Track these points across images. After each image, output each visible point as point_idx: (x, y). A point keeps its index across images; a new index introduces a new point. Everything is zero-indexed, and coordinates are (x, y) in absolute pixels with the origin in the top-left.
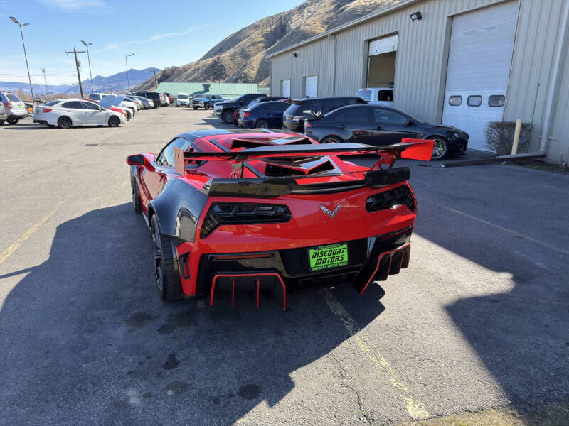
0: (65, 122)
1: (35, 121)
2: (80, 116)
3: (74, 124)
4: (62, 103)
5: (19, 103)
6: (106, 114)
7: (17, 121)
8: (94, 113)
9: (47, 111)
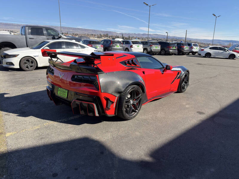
0: (208, 55)
1: (198, 54)
2: (216, 53)
3: (212, 56)
4: (209, 47)
5: (196, 47)
6: (229, 53)
7: (195, 54)
8: (222, 52)
9: (203, 50)
